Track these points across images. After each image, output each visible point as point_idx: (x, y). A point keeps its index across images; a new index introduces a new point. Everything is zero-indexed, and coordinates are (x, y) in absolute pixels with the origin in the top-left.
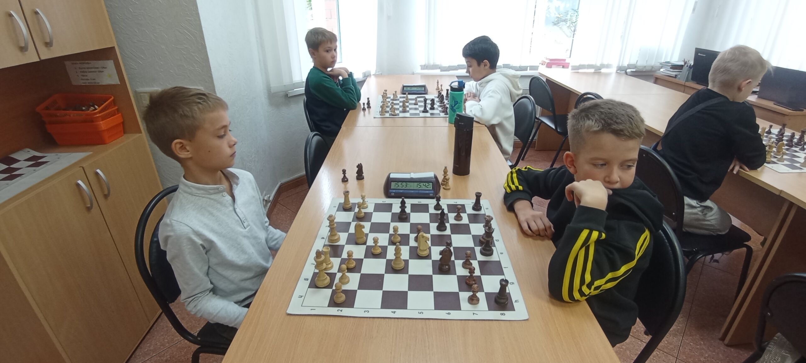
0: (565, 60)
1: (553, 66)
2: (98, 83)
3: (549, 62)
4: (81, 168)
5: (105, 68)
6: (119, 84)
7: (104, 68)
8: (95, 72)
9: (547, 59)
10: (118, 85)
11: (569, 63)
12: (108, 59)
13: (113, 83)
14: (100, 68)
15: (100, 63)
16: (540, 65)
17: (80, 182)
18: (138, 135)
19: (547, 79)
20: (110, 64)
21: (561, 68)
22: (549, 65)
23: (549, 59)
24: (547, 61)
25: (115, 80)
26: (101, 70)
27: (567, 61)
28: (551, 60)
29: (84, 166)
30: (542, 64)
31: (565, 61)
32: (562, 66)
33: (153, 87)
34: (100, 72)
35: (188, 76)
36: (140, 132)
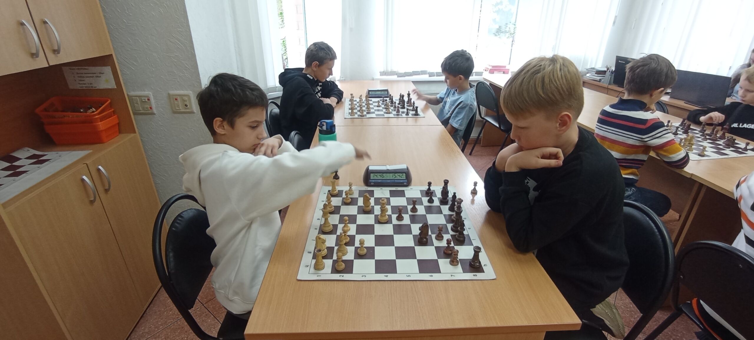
0: (506, 66)
1: (495, 72)
2: (96, 87)
3: (491, 68)
4: (85, 165)
5: (102, 73)
6: (116, 88)
7: (101, 73)
8: (93, 77)
9: (490, 66)
11: (509, 69)
12: (105, 65)
13: (110, 87)
14: (97, 73)
15: (97, 69)
16: (484, 71)
17: (84, 177)
18: (132, 135)
19: (490, 84)
20: (108, 70)
21: (501, 73)
22: (492, 71)
23: (491, 66)
24: (490, 68)
25: (112, 85)
26: (99, 75)
27: (507, 68)
28: (493, 67)
29: (87, 163)
30: (486, 70)
31: (505, 68)
32: (502, 72)
33: (144, 91)
34: (97, 77)
35: (178, 81)
36: (134, 132)
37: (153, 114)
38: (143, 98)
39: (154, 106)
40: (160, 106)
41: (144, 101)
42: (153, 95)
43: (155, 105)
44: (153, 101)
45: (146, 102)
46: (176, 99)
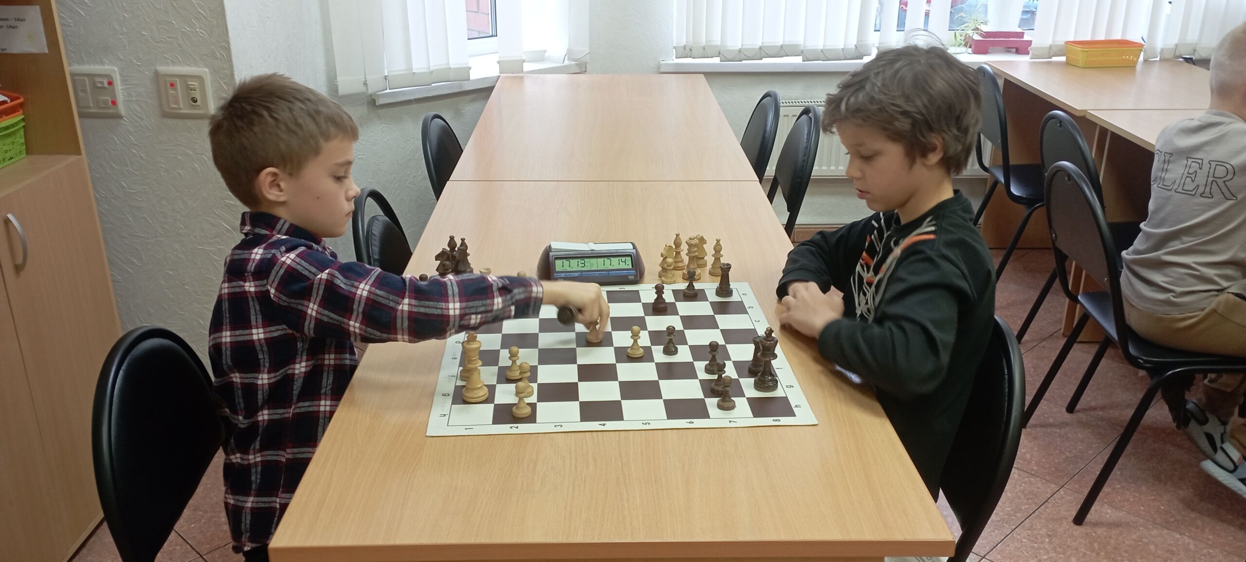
2: (5, 49)
5: (22, 20)
6: (47, 52)
7: (18, 20)
10: (44, 55)
12: (29, 2)
13: (34, 50)
14: (11, 19)
15: (11, 11)
18: (73, 158)
20: (34, 13)
25: (39, 45)
26: (15, 23)
33: (102, 63)
34: (11, 27)
35: (179, 45)
36: (78, 152)
37: (120, 117)
38: (98, 80)
39: (120, 98)
40: (134, 99)
41: (100, 85)
42: (120, 74)
43: (124, 96)
44: (120, 88)
45: (104, 88)
46: (172, 85)
